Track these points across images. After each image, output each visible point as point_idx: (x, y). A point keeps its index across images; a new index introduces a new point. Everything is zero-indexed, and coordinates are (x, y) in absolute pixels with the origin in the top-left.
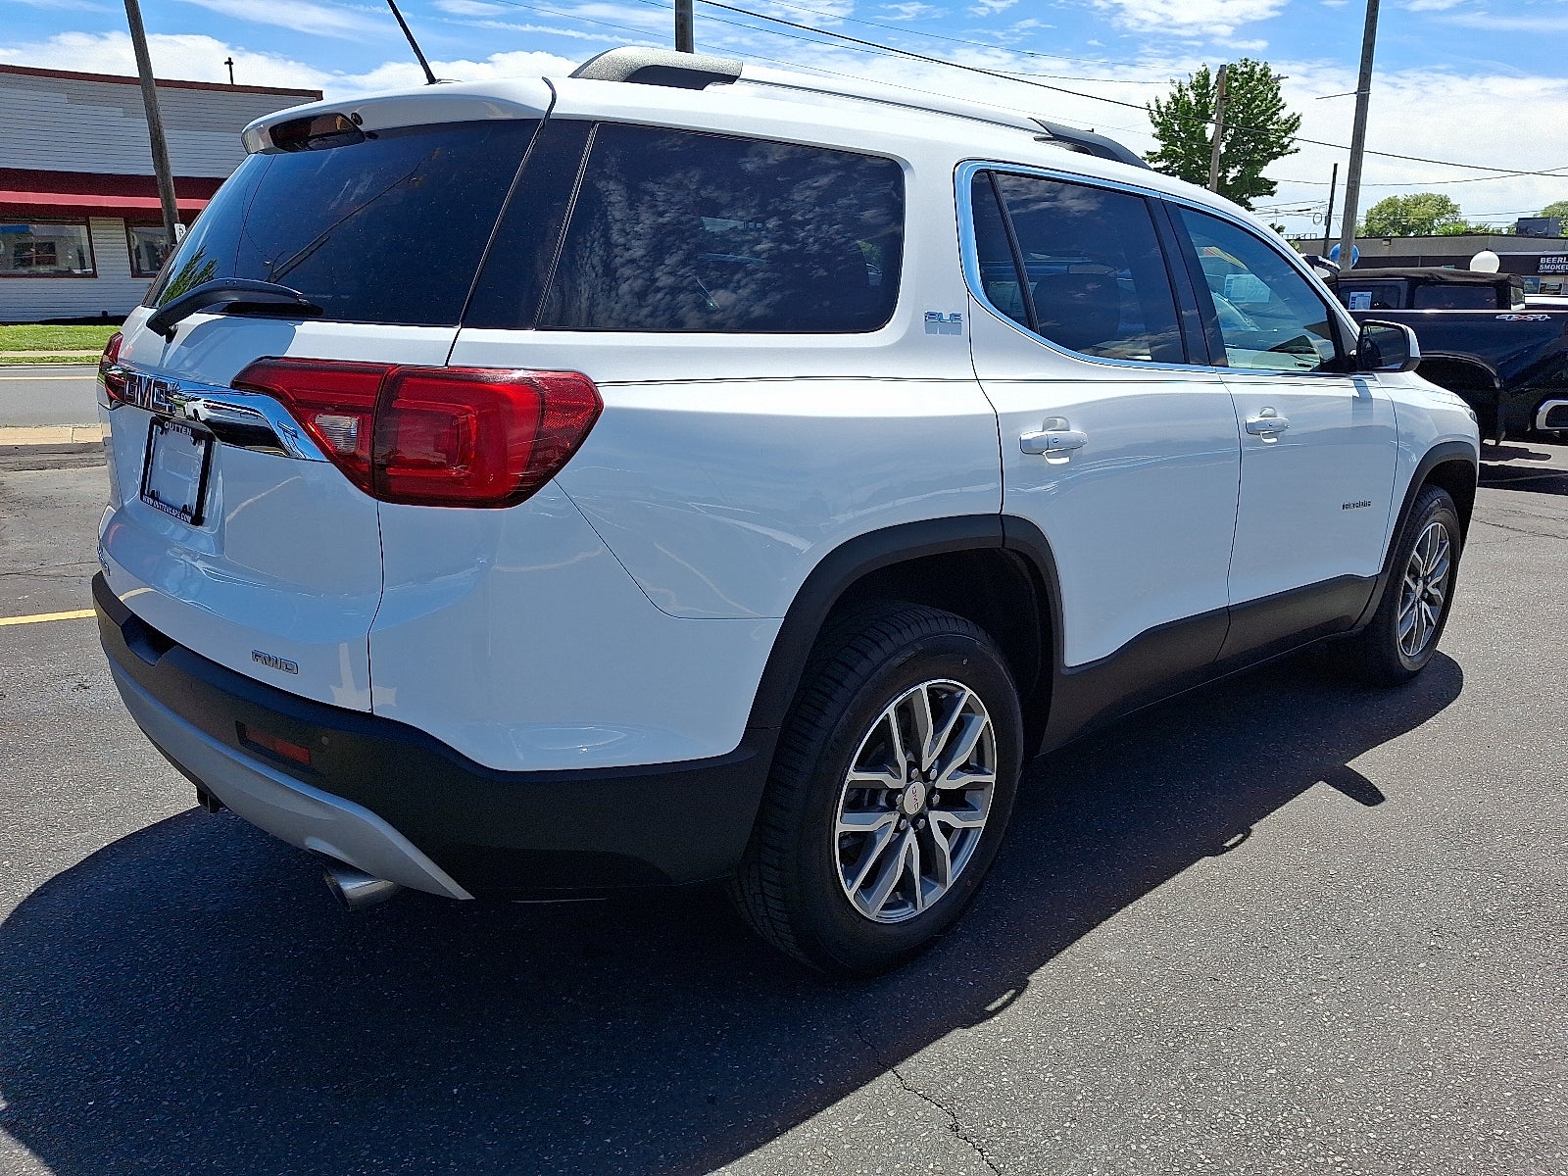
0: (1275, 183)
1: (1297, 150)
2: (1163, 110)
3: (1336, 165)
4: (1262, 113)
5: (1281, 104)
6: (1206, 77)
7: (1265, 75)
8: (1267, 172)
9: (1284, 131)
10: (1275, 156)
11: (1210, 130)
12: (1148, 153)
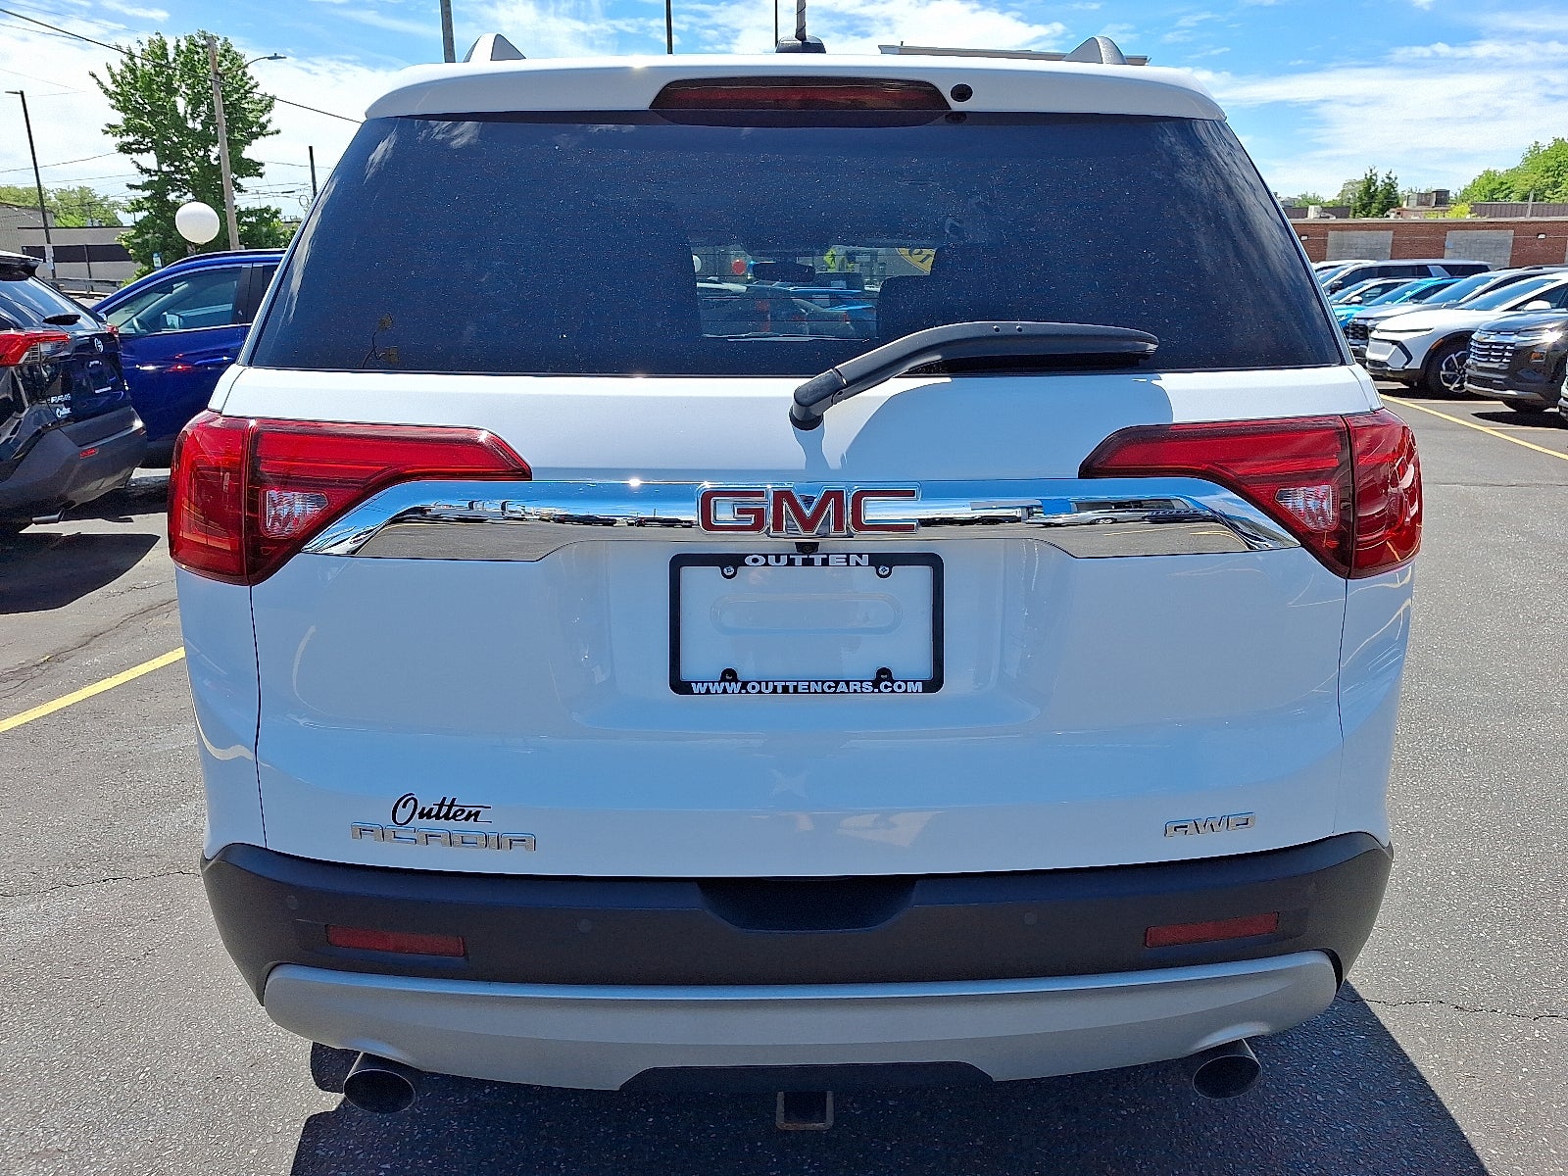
0: (262, 164)
1: (278, 132)
2: (119, 78)
3: (311, 148)
4: (236, 91)
5: (252, 83)
6: (163, 47)
7: (227, 51)
8: (250, 152)
9: (261, 111)
10: (255, 136)
11: (181, 105)
12: (110, 126)
